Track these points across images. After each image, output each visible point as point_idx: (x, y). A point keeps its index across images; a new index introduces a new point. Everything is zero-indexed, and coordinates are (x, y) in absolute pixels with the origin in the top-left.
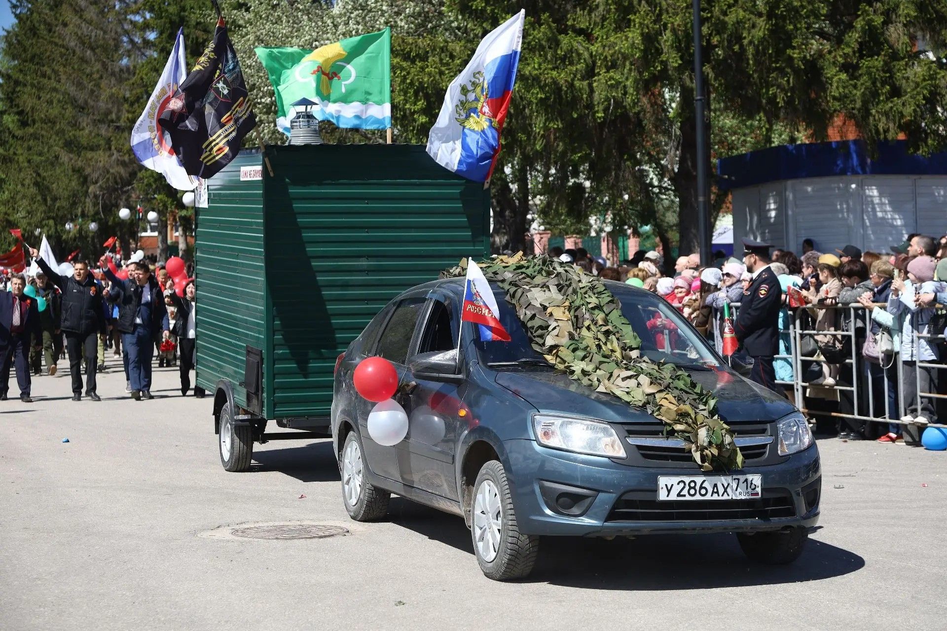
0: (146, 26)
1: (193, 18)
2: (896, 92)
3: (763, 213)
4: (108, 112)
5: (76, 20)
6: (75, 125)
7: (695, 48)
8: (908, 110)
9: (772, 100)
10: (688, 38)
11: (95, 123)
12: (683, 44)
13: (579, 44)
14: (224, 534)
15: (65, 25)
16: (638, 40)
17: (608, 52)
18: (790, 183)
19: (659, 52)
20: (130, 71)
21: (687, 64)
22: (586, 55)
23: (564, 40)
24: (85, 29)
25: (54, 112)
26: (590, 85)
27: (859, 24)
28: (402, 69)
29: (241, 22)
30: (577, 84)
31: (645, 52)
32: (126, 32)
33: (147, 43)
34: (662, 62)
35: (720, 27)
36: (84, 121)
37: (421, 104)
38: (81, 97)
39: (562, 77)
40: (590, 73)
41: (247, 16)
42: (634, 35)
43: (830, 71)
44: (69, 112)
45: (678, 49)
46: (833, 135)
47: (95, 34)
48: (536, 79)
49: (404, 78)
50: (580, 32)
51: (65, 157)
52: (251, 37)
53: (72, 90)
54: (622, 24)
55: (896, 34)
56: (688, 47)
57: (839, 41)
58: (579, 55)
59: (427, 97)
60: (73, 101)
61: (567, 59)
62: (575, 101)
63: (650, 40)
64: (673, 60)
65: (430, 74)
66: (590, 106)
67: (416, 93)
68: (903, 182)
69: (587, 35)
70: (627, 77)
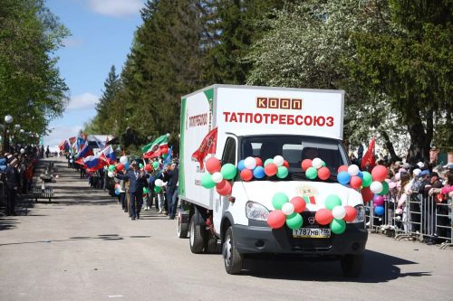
0: (217, 27)
1: (245, 22)
4: (193, 73)
5: (177, 22)
6: (174, 80)
11: (186, 79)
15: (173, 25)
20: (206, 52)
24: (183, 28)
25: (163, 72)
28: (367, 53)
29: (273, 26)
32: (205, 30)
33: (216, 37)
36: (179, 78)
37: (377, 73)
38: (179, 65)
41: (277, 22)
44: (172, 72)
47: (188, 30)
48: (445, 61)
49: (368, 58)
51: (168, 97)
52: (278, 35)
53: (174, 61)
59: (380, 69)
60: (174, 66)
65: (382, 57)
67: (374, 66)
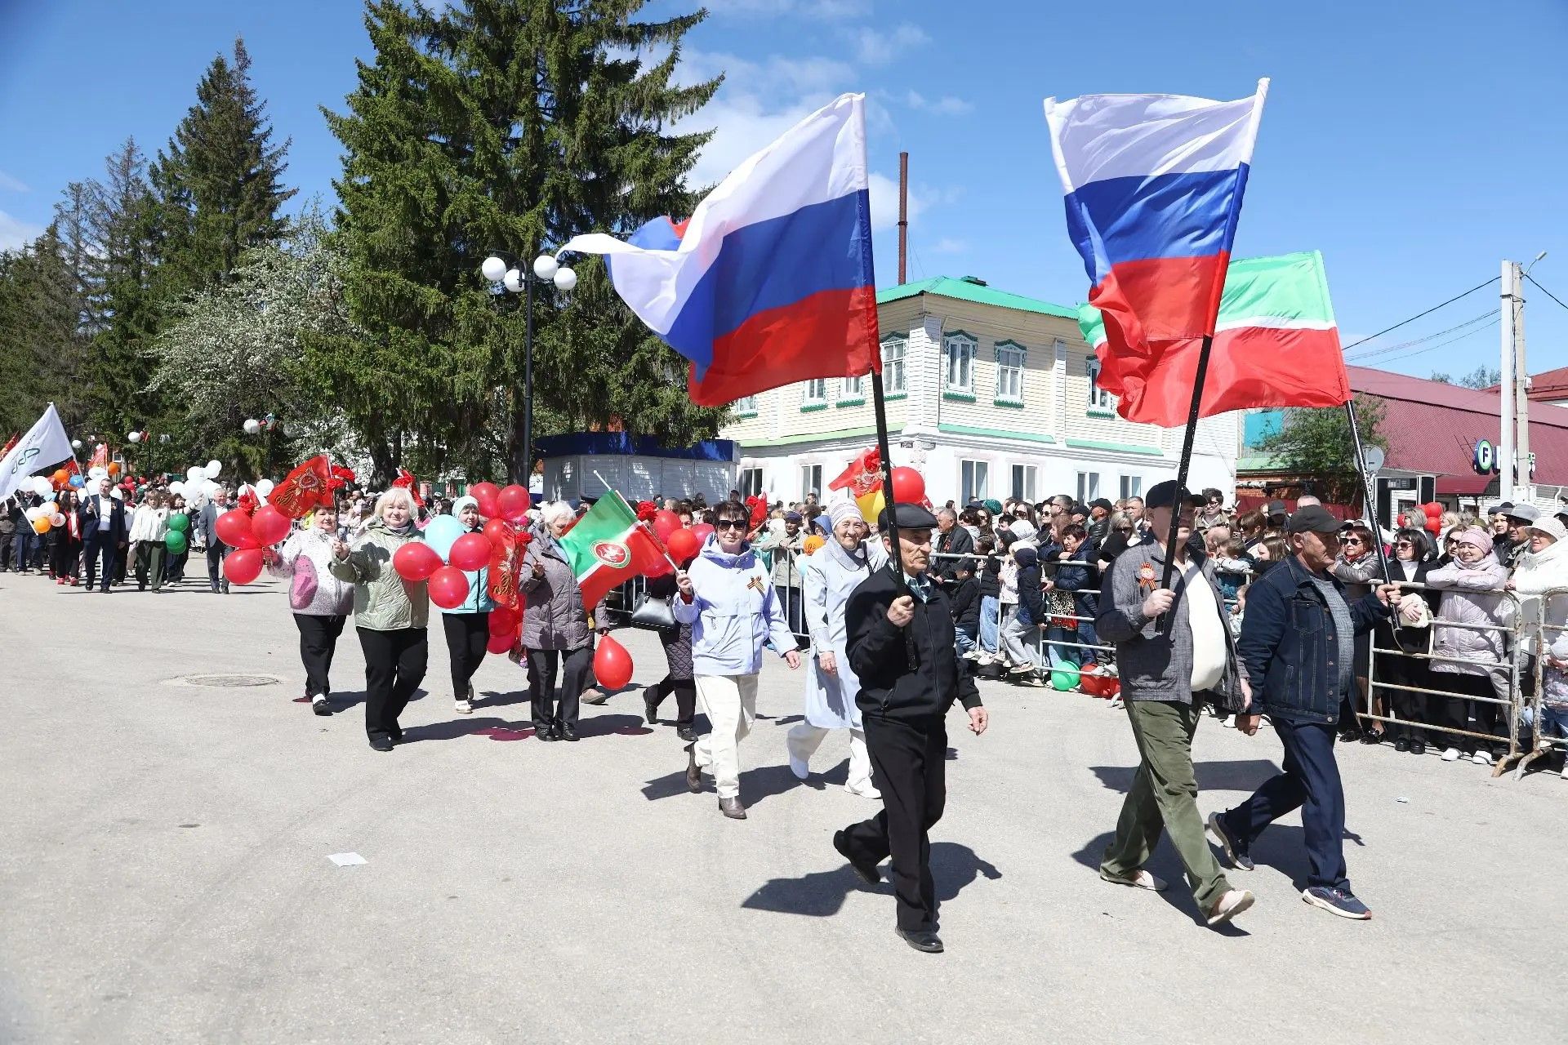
0: (104, 306)
1: (147, 304)
2: (655, 403)
3: (563, 476)
4: (68, 367)
5: (41, 295)
6: (36, 373)
7: (527, 362)
8: (661, 415)
9: (574, 402)
10: (523, 355)
11: (57, 374)
12: (519, 358)
13: (444, 351)
14: (181, 682)
15: (34, 298)
16: (489, 353)
17: (468, 359)
18: (582, 457)
19: (502, 362)
20: (88, 338)
21: (521, 373)
22: (449, 359)
23: (433, 348)
24: (51, 303)
25: (19, 363)
26: (452, 381)
27: (635, 357)
28: (317, 356)
29: (189, 312)
30: (444, 378)
31: (493, 361)
32: (87, 309)
33: (104, 319)
34: (504, 369)
35: (542, 349)
36: (45, 372)
37: (330, 382)
38: (44, 354)
39: (434, 373)
40: (453, 371)
41: (195, 307)
42: (486, 350)
43: (613, 386)
44: (32, 364)
45: (516, 362)
46: (611, 429)
47: (59, 308)
48: (416, 373)
50: (444, 344)
52: (197, 324)
54: (477, 341)
55: (656, 367)
56: (522, 360)
57: (619, 368)
58: (444, 358)
59: (334, 377)
60: (36, 356)
61: (434, 362)
62: (442, 391)
63: (496, 353)
64: (512, 369)
65: (337, 362)
66: (452, 394)
67: (327, 374)
68: (655, 461)
69: (449, 345)
70: (478, 376)
